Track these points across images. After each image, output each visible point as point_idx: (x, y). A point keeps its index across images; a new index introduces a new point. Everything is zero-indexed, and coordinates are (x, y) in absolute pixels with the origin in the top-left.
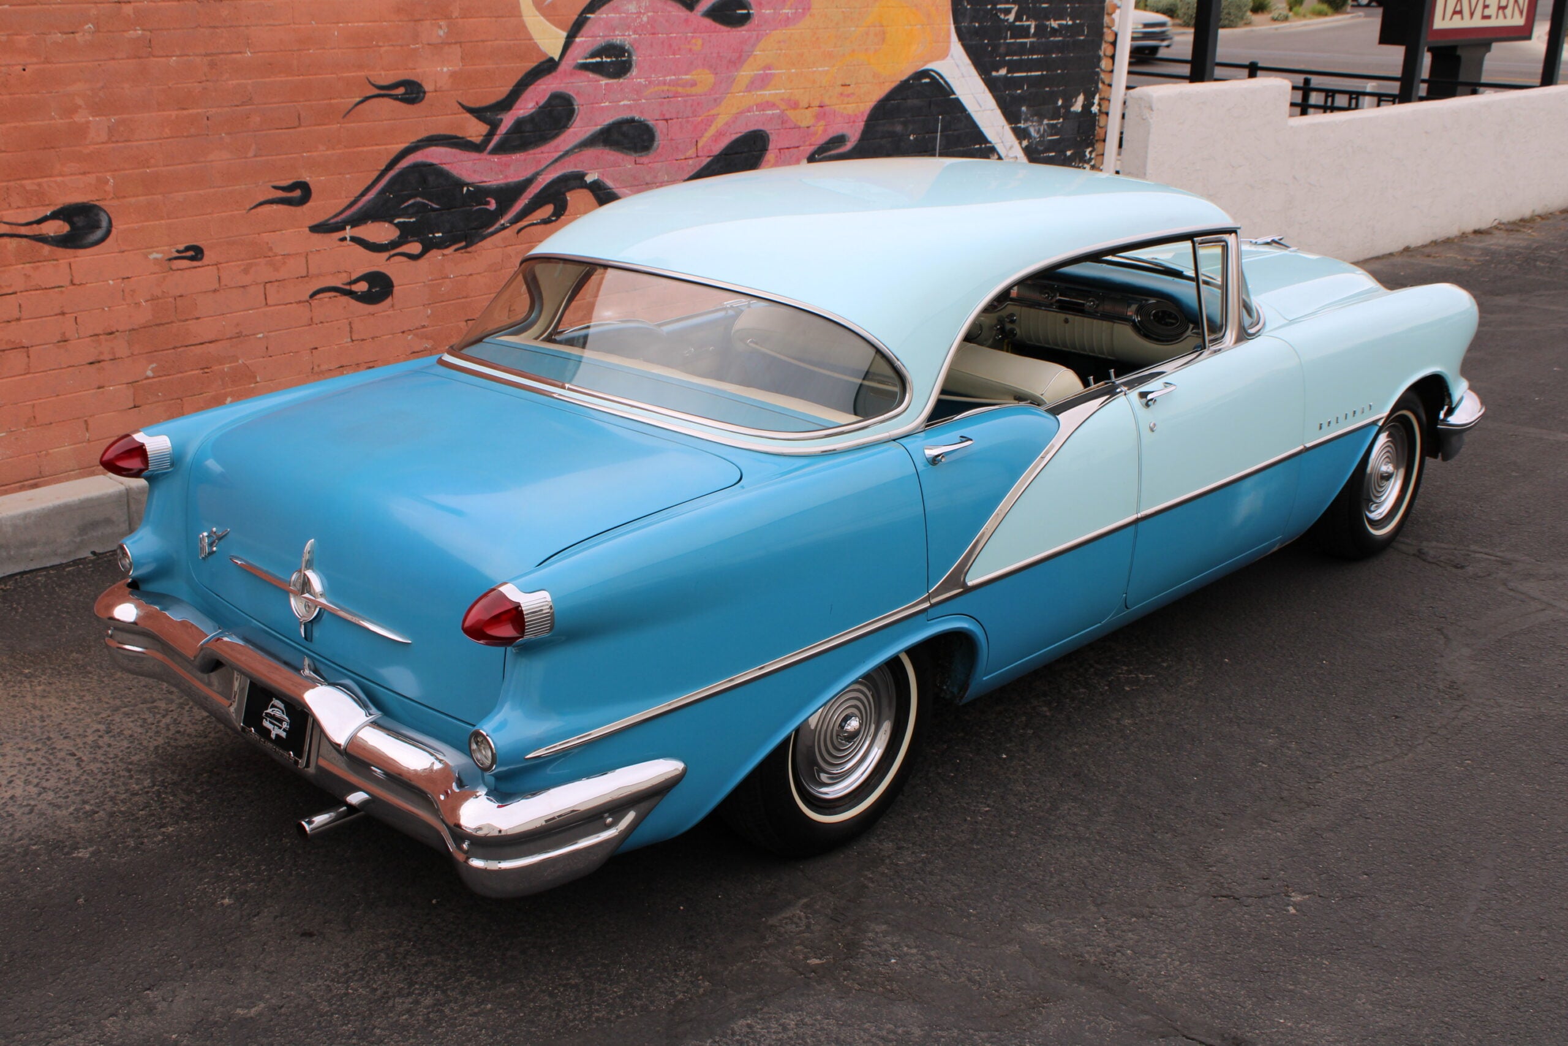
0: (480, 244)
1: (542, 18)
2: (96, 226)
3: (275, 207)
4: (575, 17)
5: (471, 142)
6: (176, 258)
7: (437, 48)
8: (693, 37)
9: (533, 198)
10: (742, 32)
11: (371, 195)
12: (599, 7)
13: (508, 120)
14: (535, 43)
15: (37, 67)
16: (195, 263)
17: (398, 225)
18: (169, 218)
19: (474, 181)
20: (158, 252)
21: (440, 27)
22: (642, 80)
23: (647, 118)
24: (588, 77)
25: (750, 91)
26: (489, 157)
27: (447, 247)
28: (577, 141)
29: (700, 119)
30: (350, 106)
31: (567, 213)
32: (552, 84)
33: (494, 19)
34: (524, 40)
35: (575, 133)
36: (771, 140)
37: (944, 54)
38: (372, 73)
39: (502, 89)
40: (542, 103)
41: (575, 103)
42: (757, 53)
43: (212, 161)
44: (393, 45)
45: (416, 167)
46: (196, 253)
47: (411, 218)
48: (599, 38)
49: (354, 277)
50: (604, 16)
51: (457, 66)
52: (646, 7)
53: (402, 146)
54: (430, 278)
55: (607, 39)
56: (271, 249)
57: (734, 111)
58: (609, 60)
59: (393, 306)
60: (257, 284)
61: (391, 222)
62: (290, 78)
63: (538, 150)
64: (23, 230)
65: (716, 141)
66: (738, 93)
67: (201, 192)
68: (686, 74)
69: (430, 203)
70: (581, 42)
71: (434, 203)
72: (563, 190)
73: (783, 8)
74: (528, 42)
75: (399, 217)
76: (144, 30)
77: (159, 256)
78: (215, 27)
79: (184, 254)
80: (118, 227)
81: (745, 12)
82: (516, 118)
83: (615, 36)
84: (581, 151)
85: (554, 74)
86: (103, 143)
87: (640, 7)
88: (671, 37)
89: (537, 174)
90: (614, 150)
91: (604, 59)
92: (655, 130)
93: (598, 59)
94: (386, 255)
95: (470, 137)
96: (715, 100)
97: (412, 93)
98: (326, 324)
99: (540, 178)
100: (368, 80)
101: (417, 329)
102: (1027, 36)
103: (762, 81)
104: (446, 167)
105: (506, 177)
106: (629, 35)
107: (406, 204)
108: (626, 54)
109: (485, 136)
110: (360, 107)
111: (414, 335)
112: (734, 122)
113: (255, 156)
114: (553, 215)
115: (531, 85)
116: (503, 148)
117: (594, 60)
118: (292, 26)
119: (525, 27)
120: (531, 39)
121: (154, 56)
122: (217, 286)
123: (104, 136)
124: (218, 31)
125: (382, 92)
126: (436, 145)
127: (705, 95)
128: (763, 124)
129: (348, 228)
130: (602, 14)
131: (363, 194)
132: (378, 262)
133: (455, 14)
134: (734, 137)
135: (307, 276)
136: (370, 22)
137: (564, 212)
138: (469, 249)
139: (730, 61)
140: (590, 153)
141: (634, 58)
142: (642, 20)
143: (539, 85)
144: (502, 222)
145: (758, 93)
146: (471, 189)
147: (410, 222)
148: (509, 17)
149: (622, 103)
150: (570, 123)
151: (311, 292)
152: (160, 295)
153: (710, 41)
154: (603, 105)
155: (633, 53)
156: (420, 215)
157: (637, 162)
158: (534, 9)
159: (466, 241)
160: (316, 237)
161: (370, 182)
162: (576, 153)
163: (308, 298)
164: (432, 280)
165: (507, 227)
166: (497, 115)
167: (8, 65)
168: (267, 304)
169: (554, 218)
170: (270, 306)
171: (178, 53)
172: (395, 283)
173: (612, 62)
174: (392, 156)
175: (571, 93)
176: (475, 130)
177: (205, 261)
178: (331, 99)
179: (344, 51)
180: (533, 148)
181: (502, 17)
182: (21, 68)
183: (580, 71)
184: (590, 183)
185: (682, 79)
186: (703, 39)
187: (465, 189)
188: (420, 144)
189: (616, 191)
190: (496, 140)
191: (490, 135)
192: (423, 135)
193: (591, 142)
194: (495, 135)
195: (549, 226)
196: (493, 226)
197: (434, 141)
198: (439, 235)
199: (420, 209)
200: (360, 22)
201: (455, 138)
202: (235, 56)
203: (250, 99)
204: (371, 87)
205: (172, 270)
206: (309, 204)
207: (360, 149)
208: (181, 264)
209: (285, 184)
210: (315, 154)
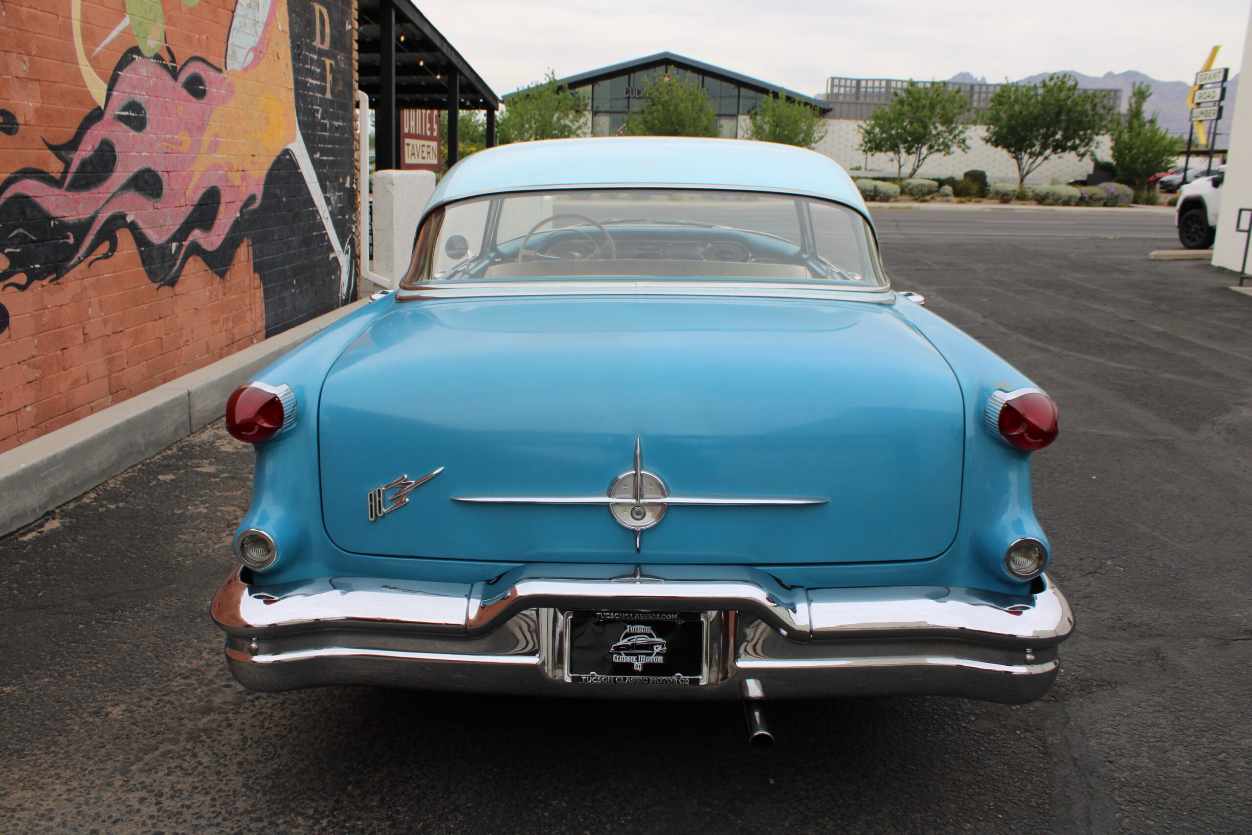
0: (66, 276)
1: (91, 69)
4: (111, 73)
5: (52, 177)
7: (23, 81)
8: (178, 103)
9: (96, 234)
10: (204, 104)
12: (126, 67)
13: (76, 160)
14: (88, 91)
17: (8, 255)
19: (58, 215)
21: (24, 62)
22: (153, 136)
23: (158, 170)
24: (123, 128)
25: (209, 154)
26: (66, 193)
27: (44, 278)
28: (119, 185)
29: (185, 173)
31: (118, 250)
32: (101, 130)
33: (60, 62)
34: (81, 86)
35: (118, 177)
36: (222, 195)
37: (293, 140)
39: (69, 130)
40: (96, 147)
41: (116, 150)
42: (211, 123)
45: (16, 198)
47: (16, 248)
48: (126, 95)
50: (129, 75)
51: (39, 105)
52: (151, 72)
53: (6, 177)
54: (34, 308)
55: (131, 96)
57: (203, 169)
58: (133, 115)
59: (10, 337)
61: (2, 251)
63: (96, 190)
65: (195, 192)
66: (204, 154)
68: (177, 135)
69: (29, 235)
70: (116, 95)
71: (32, 234)
72: (114, 229)
73: (221, 89)
74: (83, 88)
75: (9, 248)
81: (203, 88)
82: (81, 159)
83: (136, 94)
84: (122, 194)
85: (102, 121)
87: (148, 72)
88: (167, 102)
89: (97, 212)
90: (141, 195)
91: (131, 114)
92: (162, 179)
93: (126, 113)
94: (2, 285)
95: (52, 172)
96: (193, 158)
97: (8, 124)
99: (99, 216)
101: (29, 359)
102: (326, 131)
103: (215, 147)
104: (38, 200)
105: (78, 214)
106: (143, 95)
107: (12, 235)
108: (143, 112)
109: (62, 173)
111: (27, 364)
112: (203, 178)
114: (110, 250)
115: (88, 128)
116: (76, 186)
119: (81, 74)
120: (86, 87)
126: (29, 178)
127: (187, 153)
128: (217, 182)
130: (127, 73)
133: (34, 52)
134: (204, 190)
137: (116, 249)
138: (59, 281)
139: (198, 127)
140: (128, 196)
141: (147, 115)
142: (150, 84)
143: (93, 130)
144: (79, 255)
145: (214, 156)
146: (56, 223)
147: (16, 252)
148: (70, 63)
149: (143, 154)
150: (114, 168)
153: (187, 109)
154: (133, 154)
155: (147, 112)
156: (23, 245)
157: (155, 207)
158: (86, 59)
159: (56, 274)
162: (119, 195)
164: (36, 311)
165: (82, 261)
166: (69, 154)
169: (110, 254)
172: (10, 314)
173: (135, 117)
175: (113, 141)
176: (55, 166)
180: (93, 188)
181: (66, 62)
183: (118, 122)
184: (130, 223)
185: (174, 138)
186: (183, 106)
188: (18, 175)
189: (144, 231)
190: (69, 177)
191: (66, 172)
192: (19, 167)
193: (126, 187)
194: (68, 173)
195: (108, 261)
196: (73, 259)
197: (27, 173)
198: (38, 266)
199: (23, 240)
201: (42, 172)
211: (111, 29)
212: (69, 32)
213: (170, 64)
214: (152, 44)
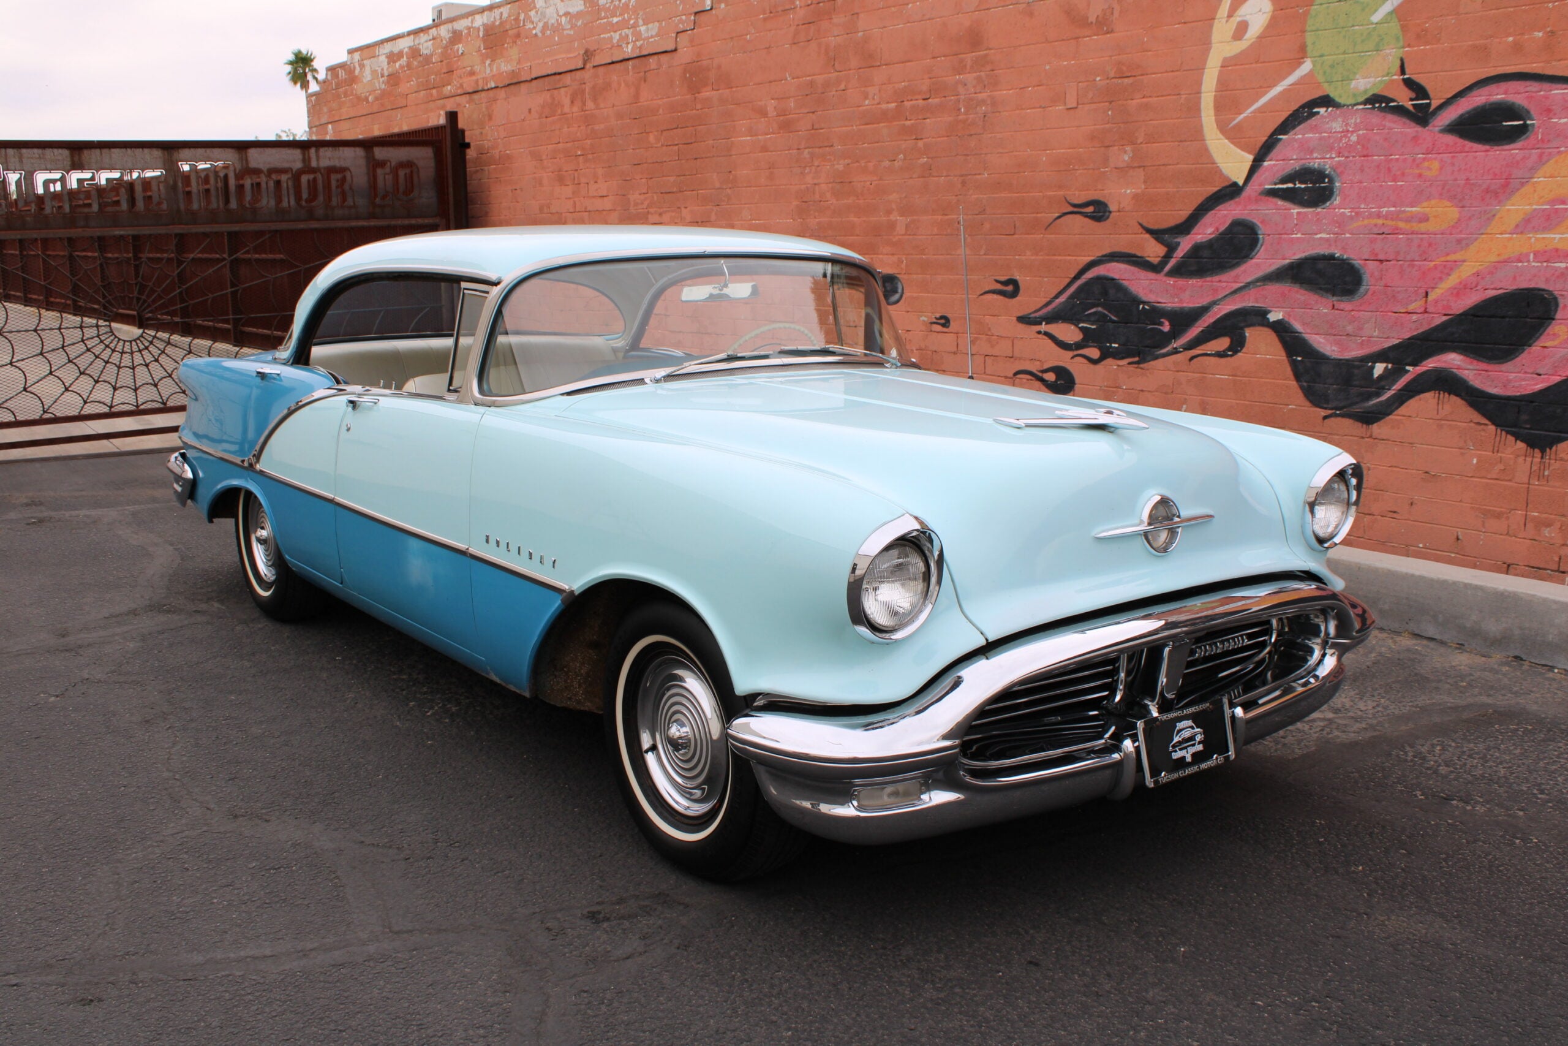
0: (1152, 363)
1: (1226, 141)
2: (896, 292)
3: (995, 296)
4: (1266, 138)
5: (1148, 261)
6: (935, 323)
7: (1123, 171)
8: (1424, 159)
9: (1207, 327)
10: (1513, 151)
11: (1062, 299)
12: (1294, 127)
13: (1185, 244)
14: (1218, 167)
15: (877, 182)
16: (945, 330)
17: (1081, 329)
18: (932, 293)
19: (1150, 300)
20: (925, 316)
21: (1125, 152)
22: (1347, 211)
23: (1352, 256)
24: (1276, 204)
25: (1522, 233)
26: (1165, 279)
27: (1123, 358)
28: (1260, 274)
29: (1433, 263)
30: (1051, 220)
31: (1244, 350)
32: (1235, 210)
33: (1177, 143)
34: (1207, 164)
35: (1257, 264)
36: (1561, 305)
38: (1068, 192)
39: (1180, 212)
40: (1222, 229)
41: (1260, 232)
42: (1539, 179)
43: (959, 255)
44: (1086, 169)
45: (1099, 279)
46: (945, 321)
47: (1092, 325)
48: (1292, 162)
49: (1046, 367)
50: (1300, 136)
51: (1139, 191)
52: (1356, 124)
53: (1087, 259)
54: (1105, 384)
55: (1303, 161)
56: (989, 329)
57: (1493, 258)
58: (1303, 186)
60: (980, 355)
61: (1076, 326)
62: (1011, 195)
63: (1216, 278)
65: (1458, 294)
66: (1501, 234)
67: (951, 277)
68: (1412, 207)
69: (1109, 314)
70: (1269, 165)
71: (1112, 314)
72: (1242, 325)
74: (1210, 165)
75: (1084, 322)
76: (928, 158)
77: (925, 319)
78: (967, 155)
79: (939, 321)
80: (907, 294)
81: (1521, 122)
82: (1193, 243)
83: (1313, 159)
84: (1264, 285)
85: (1237, 200)
86: (903, 235)
87: (1347, 125)
88: (1392, 159)
89: (1214, 303)
90: (1306, 290)
91: (1298, 185)
92: (1362, 271)
93: (1290, 185)
94: (1071, 354)
95: (1149, 257)
96: (1459, 241)
97: (1099, 213)
99: (1215, 308)
100: (1065, 198)
104: (1125, 283)
105: (1181, 301)
106: (1331, 158)
107: (1089, 312)
108: (1326, 180)
109: (1162, 257)
110: (1058, 221)
112: (1491, 273)
113: (985, 254)
114: (1229, 349)
115: (1212, 209)
116: (1180, 271)
117: (1285, 186)
118: (1015, 153)
119: (1206, 150)
120: (1214, 163)
121: (933, 176)
122: (955, 350)
123: (903, 232)
124: (969, 158)
125: (1076, 210)
126: (1117, 261)
127: (1442, 234)
128: (1547, 280)
129: (1044, 323)
130: (1295, 134)
131: (1056, 297)
132: (1063, 359)
133: (1141, 140)
134: (1491, 293)
135: (1012, 357)
136: (1069, 149)
137: (1241, 350)
138: (1141, 366)
139: (1487, 191)
140: (1275, 289)
141: (1337, 184)
142: (1349, 140)
143: (1220, 210)
144: (1175, 346)
145: (1538, 236)
146: (1146, 307)
147: (1090, 328)
148: (1191, 141)
149: (1318, 236)
150: (1253, 254)
151: (1014, 371)
152: (924, 347)
153: (1453, 164)
154: (1294, 236)
155: (1336, 179)
156: (1100, 323)
157: (1336, 307)
158: (1218, 132)
159: (1138, 357)
160: (1021, 326)
161: (1062, 288)
162: (1257, 286)
163: (1011, 375)
164: (1107, 386)
165: (1181, 352)
166: (1176, 237)
167: (864, 181)
168: (985, 372)
169: (1230, 353)
170: (987, 375)
171: (944, 174)
172: (1077, 381)
173: (1306, 188)
174: (1080, 267)
175: (1255, 221)
176: (1153, 251)
177: (950, 329)
178: (1037, 213)
179: (1049, 173)
180: (1211, 275)
181: (1185, 141)
182: (869, 183)
183: (1267, 198)
184: (1274, 321)
185: (1404, 212)
186: (1441, 161)
187: (1141, 306)
188: (1104, 258)
189: (1306, 336)
190: (1172, 263)
191: (1167, 257)
192: (1107, 250)
193: (1276, 276)
194: (1172, 257)
195: (1223, 360)
196: (1164, 348)
197: (1116, 257)
198: (1115, 345)
199: (1101, 319)
200: (1062, 149)
201: (1134, 256)
202: (978, 177)
203: (984, 210)
204: (1067, 205)
205: (931, 331)
206: (1017, 298)
207: (1056, 257)
208: (939, 328)
209: (1003, 279)
210: (1024, 257)
211: (1271, 87)
212: (1194, 108)
213: (1409, 105)
214: (1365, 84)
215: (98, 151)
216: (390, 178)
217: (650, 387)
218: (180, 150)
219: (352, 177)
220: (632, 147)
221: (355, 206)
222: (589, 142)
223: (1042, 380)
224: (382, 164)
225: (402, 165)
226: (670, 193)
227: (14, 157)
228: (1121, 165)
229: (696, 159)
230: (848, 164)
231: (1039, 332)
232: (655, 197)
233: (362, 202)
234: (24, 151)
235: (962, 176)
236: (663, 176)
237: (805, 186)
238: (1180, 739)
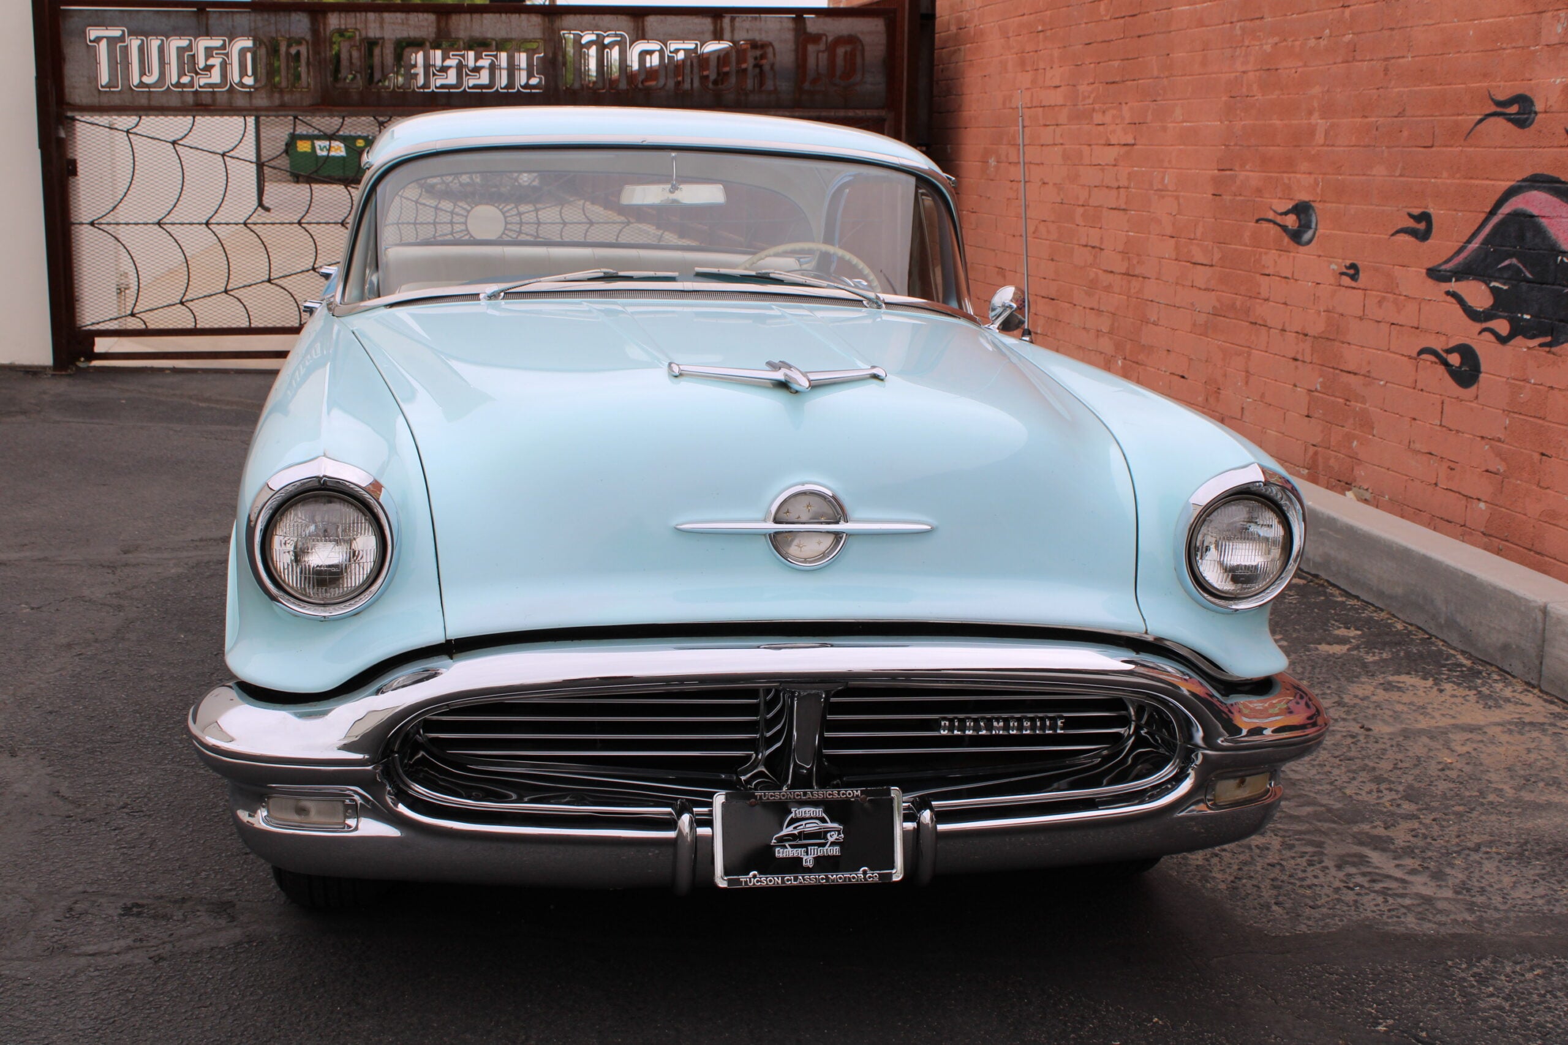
2: (1309, 227)
3: (1407, 237)
6: (1344, 274)
7: (1554, 50)
11: (1475, 245)
15: (1301, 69)
16: (1353, 284)
17: (1494, 291)
18: (1345, 230)
20: (1335, 264)
21: (1558, 21)
27: (1534, 337)
30: (1472, 125)
38: (1493, 84)
43: (1374, 176)
44: (1514, 48)
45: (1516, 216)
46: (1354, 272)
47: (1504, 284)
49: (1451, 344)
53: (1506, 185)
54: (1513, 375)
56: (1397, 286)
59: (1477, 398)
60: (1386, 322)
61: (1487, 285)
62: (1433, 87)
64: (1279, 219)
67: (1365, 207)
69: (1524, 269)
71: (1527, 269)
75: (1495, 281)
76: (1353, 34)
77: (1335, 267)
78: (1392, 29)
79: (1348, 271)
80: (1320, 231)
86: (1321, 145)
94: (1478, 326)
97: (1523, 114)
98: (1425, 394)
100: (1489, 92)
101: (1493, 440)
104: (1544, 222)
107: (1503, 264)
110: (1479, 127)
111: (1491, 447)
113: (1401, 176)
118: (1441, 25)
121: (1357, 61)
122: (1361, 314)
123: (1321, 141)
124: (1394, 33)
125: (1499, 110)
126: (1537, 189)
129: (1454, 280)
131: (1469, 241)
132: (1471, 334)
135: (1417, 328)
136: (1499, 17)
138: (1554, 349)
146: (1565, 260)
147: (1501, 289)
151: (1418, 349)
152: (1330, 307)
156: (1514, 282)
159: (1552, 336)
160: (1430, 282)
161: (1476, 227)
163: (1414, 354)
164: (1514, 379)
167: (1290, 68)
168: (1389, 349)
170: (1392, 352)
171: (1368, 58)
172: (1483, 369)
174: (1497, 196)
177: (1358, 284)
178: (1458, 115)
179: (1475, 54)
182: (1294, 70)
187: (1560, 258)
188: (1524, 184)
192: (1528, 172)
197: (1537, 182)
198: (1527, 317)
199: (1514, 276)
200: (1492, 17)
201: (1558, 181)
202: (1401, 61)
203: (1404, 110)
204: (1490, 102)
205: (1340, 285)
206: (1429, 241)
207: (1473, 181)
208: (1346, 280)
209: (1416, 212)
210: (1439, 181)
215: (468, 16)
216: (824, 57)
217: (482, 306)
218: (563, 17)
219: (774, 54)
220: (1085, 21)
221: (775, 91)
222: (1048, 13)
223: (1445, 364)
224: (816, 38)
225: (840, 41)
226: (1114, 83)
227: (375, 22)
228: (1554, 40)
229: (1139, 37)
230: (1276, 44)
231: (1448, 293)
232: (1101, 89)
233: (784, 86)
234: (386, 15)
235: (1387, 59)
236: (1110, 60)
237: (1234, 74)
238: (796, 832)
